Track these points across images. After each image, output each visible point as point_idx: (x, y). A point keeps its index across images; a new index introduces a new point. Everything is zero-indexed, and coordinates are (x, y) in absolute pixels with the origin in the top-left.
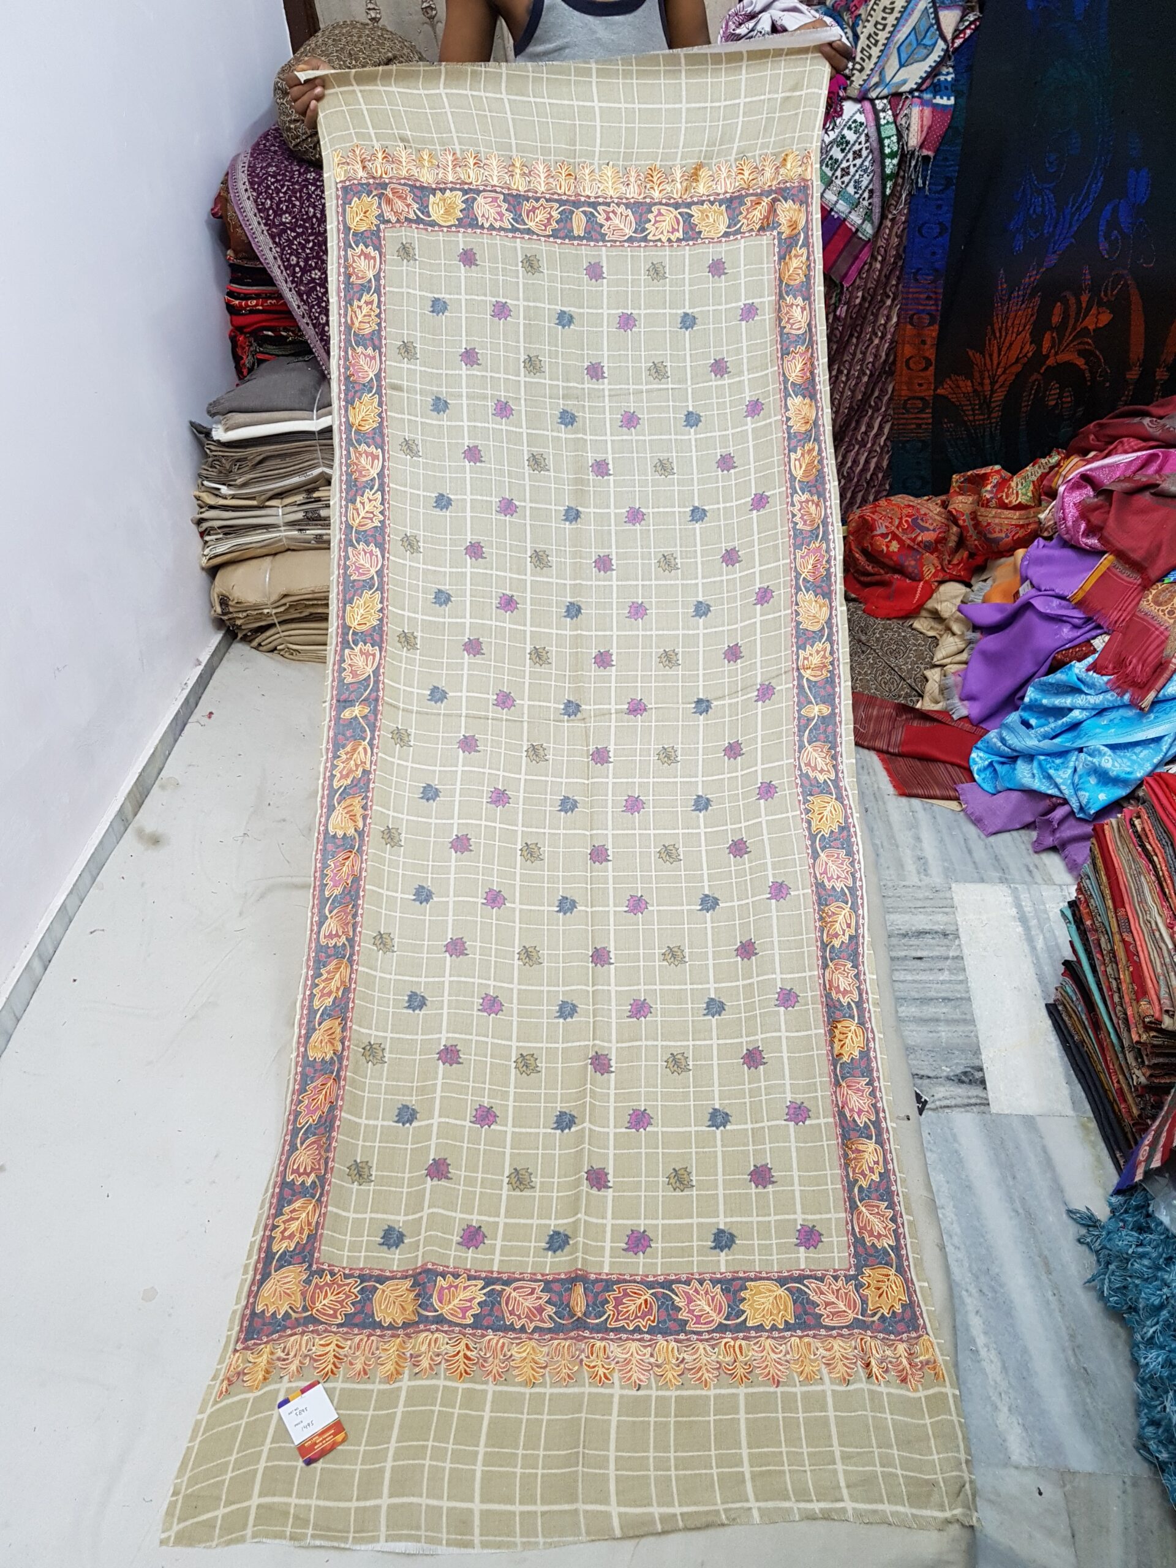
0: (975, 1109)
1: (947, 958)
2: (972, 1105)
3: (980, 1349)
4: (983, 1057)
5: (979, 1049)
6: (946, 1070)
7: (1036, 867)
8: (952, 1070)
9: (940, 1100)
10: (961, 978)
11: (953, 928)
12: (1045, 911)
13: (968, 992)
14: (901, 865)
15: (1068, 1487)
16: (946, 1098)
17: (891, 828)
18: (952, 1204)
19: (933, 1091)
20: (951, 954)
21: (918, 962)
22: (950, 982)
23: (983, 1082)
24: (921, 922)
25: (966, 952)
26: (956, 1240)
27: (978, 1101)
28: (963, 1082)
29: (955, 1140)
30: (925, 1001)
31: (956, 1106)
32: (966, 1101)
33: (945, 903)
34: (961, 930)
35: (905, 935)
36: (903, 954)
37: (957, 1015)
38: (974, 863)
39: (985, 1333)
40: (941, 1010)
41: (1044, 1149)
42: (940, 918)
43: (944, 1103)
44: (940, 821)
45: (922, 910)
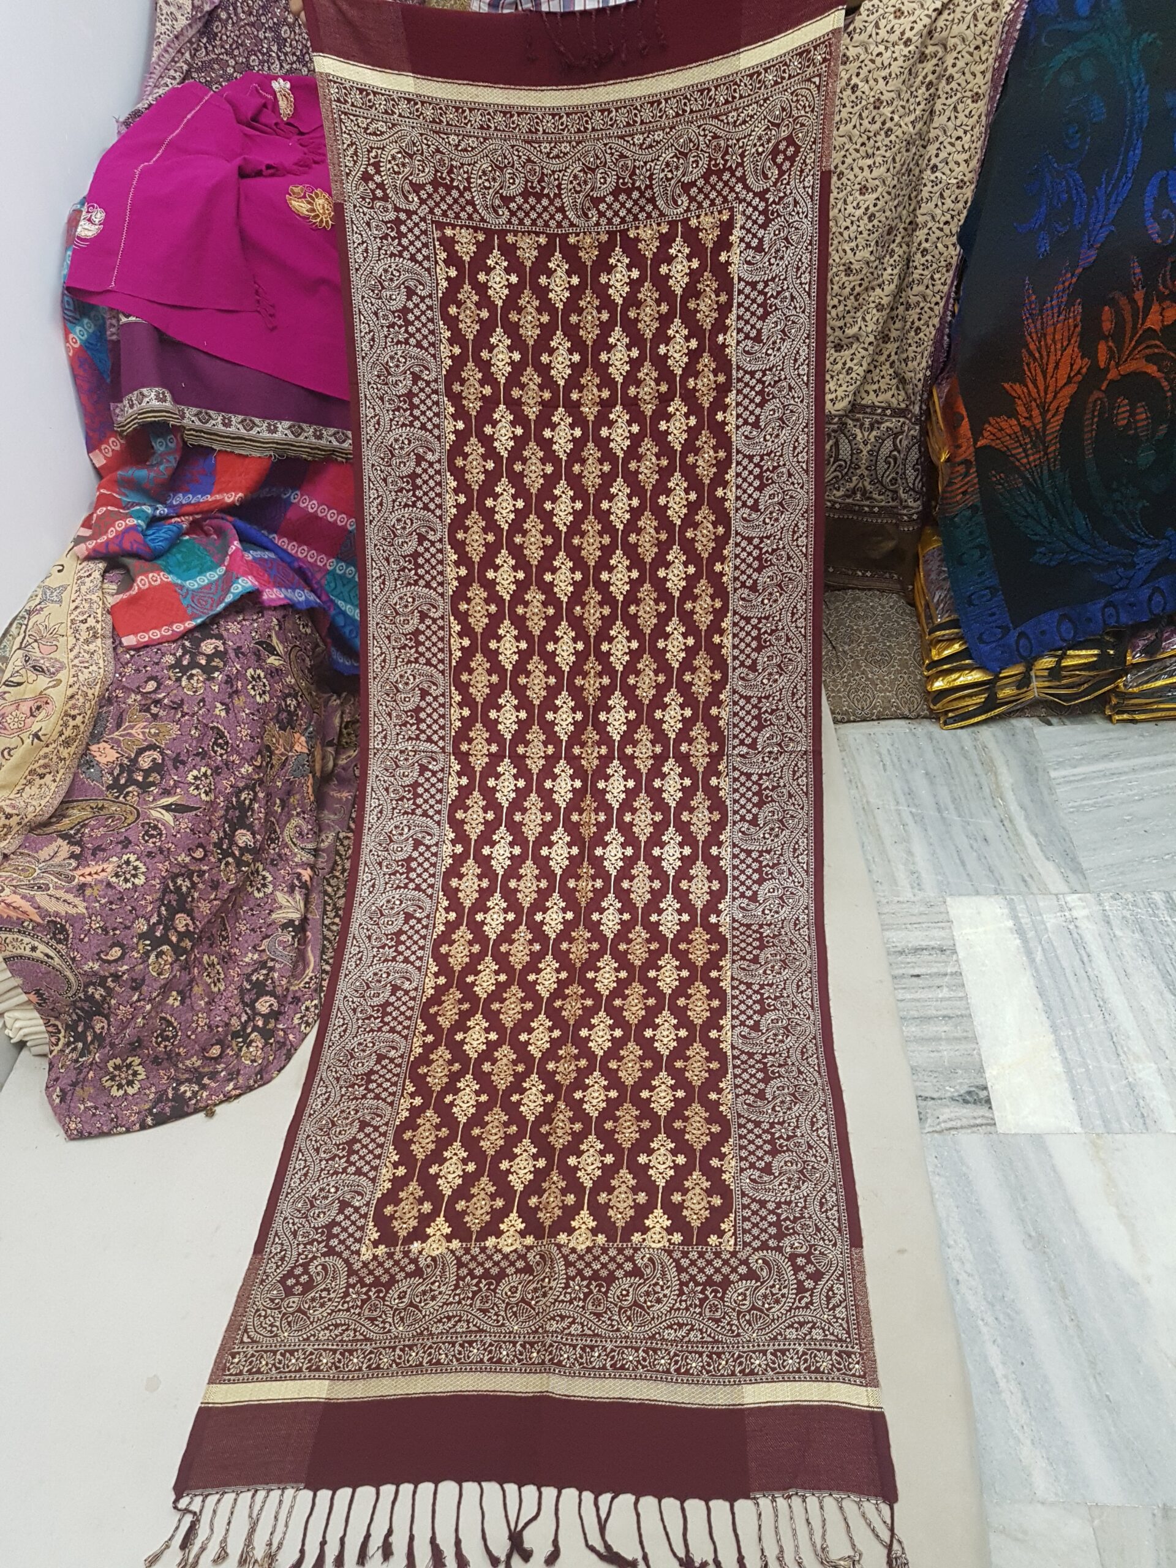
0: (982, 1130)
1: (946, 975)
2: (978, 1125)
4: (987, 1075)
5: (982, 1067)
6: (950, 1091)
7: (1031, 876)
8: (956, 1091)
9: (945, 1122)
10: (961, 994)
11: (950, 943)
12: (1043, 922)
13: (968, 1008)
14: (894, 882)
15: (1096, 1522)
16: (951, 1120)
17: (882, 842)
18: (961, 1228)
19: (937, 1113)
20: (949, 970)
21: (917, 979)
22: (949, 999)
23: (988, 1101)
24: (916, 938)
25: (964, 966)
27: (984, 1121)
28: (966, 1102)
29: (963, 1162)
30: (927, 1019)
31: (962, 1127)
32: (972, 1122)
33: (941, 917)
34: (958, 944)
35: (901, 953)
36: (901, 971)
37: (958, 1033)
38: (968, 875)
39: (1004, 1364)
40: (942, 1028)
41: (1054, 1168)
42: (937, 933)
43: (950, 1125)
44: (931, 833)
45: (917, 926)
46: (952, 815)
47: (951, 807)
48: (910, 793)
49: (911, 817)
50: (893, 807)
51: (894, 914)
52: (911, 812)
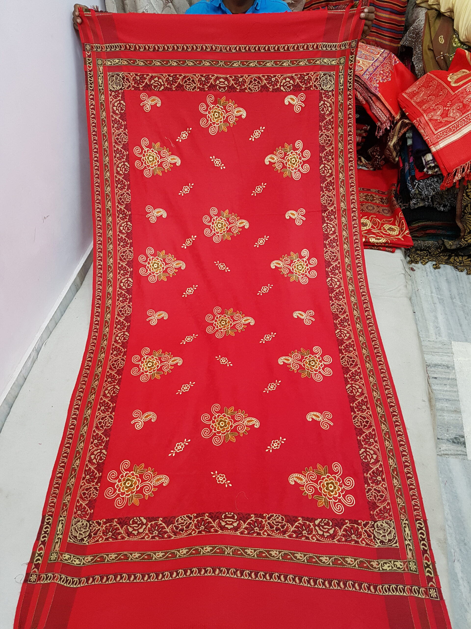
0: (460, 457)
1: (449, 379)
2: (458, 455)
3: (459, 580)
4: (465, 431)
5: (462, 426)
6: (447, 436)
8: (450, 436)
9: (443, 451)
10: (455, 389)
11: (452, 364)
13: (458, 396)
14: (427, 330)
16: (446, 450)
17: (423, 311)
18: (448, 504)
20: (451, 377)
21: (435, 379)
22: (450, 391)
23: (464, 443)
24: (436, 359)
25: (457, 376)
26: (449, 523)
27: (462, 453)
28: (454, 443)
29: (450, 472)
30: (438, 400)
31: (451, 455)
32: (456, 453)
33: (448, 351)
34: (455, 365)
35: (429, 366)
37: (453, 408)
38: (463, 331)
39: (462, 572)
40: (445, 405)
42: (445, 358)
43: (445, 452)
44: (447, 309)
45: (437, 353)
46: (458, 302)
47: (457, 297)
48: (438, 289)
49: (437, 300)
50: (430, 294)
51: (426, 346)
52: (438, 298)
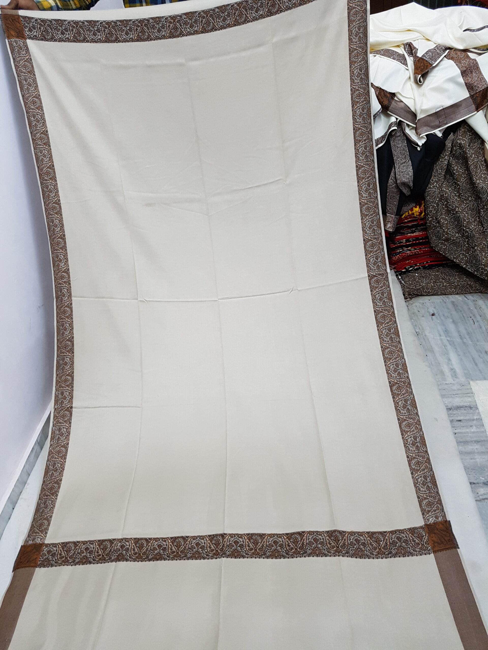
1: (474, 420)
6: (482, 479)
9: (481, 495)
10: (483, 430)
11: (475, 404)
14: (442, 373)
16: (484, 494)
17: (435, 355)
20: (475, 418)
21: (459, 422)
22: (477, 432)
24: (457, 401)
25: (483, 416)
30: (466, 442)
33: (468, 391)
34: (478, 405)
35: (450, 409)
36: (451, 419)
38: (480, 370)
40: (476, 447)
42: (467, 399)
43: (484, 497)
44: (459, 350)
45: (457, 395)
46: (468, 341)
47: (467, 337)
48: (446, 331)
49: (447, 342)
50: (438, 338)
51: (444, 390)
52: (448, 340)
